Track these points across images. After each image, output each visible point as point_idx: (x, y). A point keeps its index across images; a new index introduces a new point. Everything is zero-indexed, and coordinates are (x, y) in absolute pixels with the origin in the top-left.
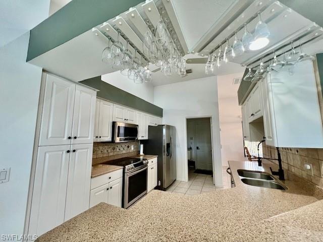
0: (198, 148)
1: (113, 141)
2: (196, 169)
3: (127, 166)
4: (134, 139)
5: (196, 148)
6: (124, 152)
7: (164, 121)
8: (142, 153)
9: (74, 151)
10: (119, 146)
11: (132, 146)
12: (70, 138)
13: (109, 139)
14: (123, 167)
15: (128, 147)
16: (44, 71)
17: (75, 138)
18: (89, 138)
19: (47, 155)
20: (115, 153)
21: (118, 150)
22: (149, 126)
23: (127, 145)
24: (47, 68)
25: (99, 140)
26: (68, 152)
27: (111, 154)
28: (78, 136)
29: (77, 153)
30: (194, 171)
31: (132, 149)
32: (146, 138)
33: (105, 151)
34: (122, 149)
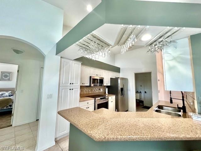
0: (145, 92)
1: (90, 86)
2: (144, 106)
3: (96, 98)
4: (102, 85)
5: (144, 92)
6: (97, 92)
7: (121, 75)
8: (107, 93)
9: (72, 89)
10: (94, 88)
11: (102, 89)
12: (71, 84)
13: (88, 85)
14: (94, 99)
15: (99, 89)
16: (61, 57)
17: (73, 84)
18: (78, 84)
19: (63, 90)
20: (93, 92)
21: (94, 91)
22: (111, 78)
23: (99, 88)
24: (62, 56)
25: (83, 85)
26: (70, 89)
27: (90, 92)
28: (74, 83)
29: (74, 90)
30: (142, 107)
31: (102, 90)
32: (109, 85)
33: (87, 91)
34: (96, 90)
